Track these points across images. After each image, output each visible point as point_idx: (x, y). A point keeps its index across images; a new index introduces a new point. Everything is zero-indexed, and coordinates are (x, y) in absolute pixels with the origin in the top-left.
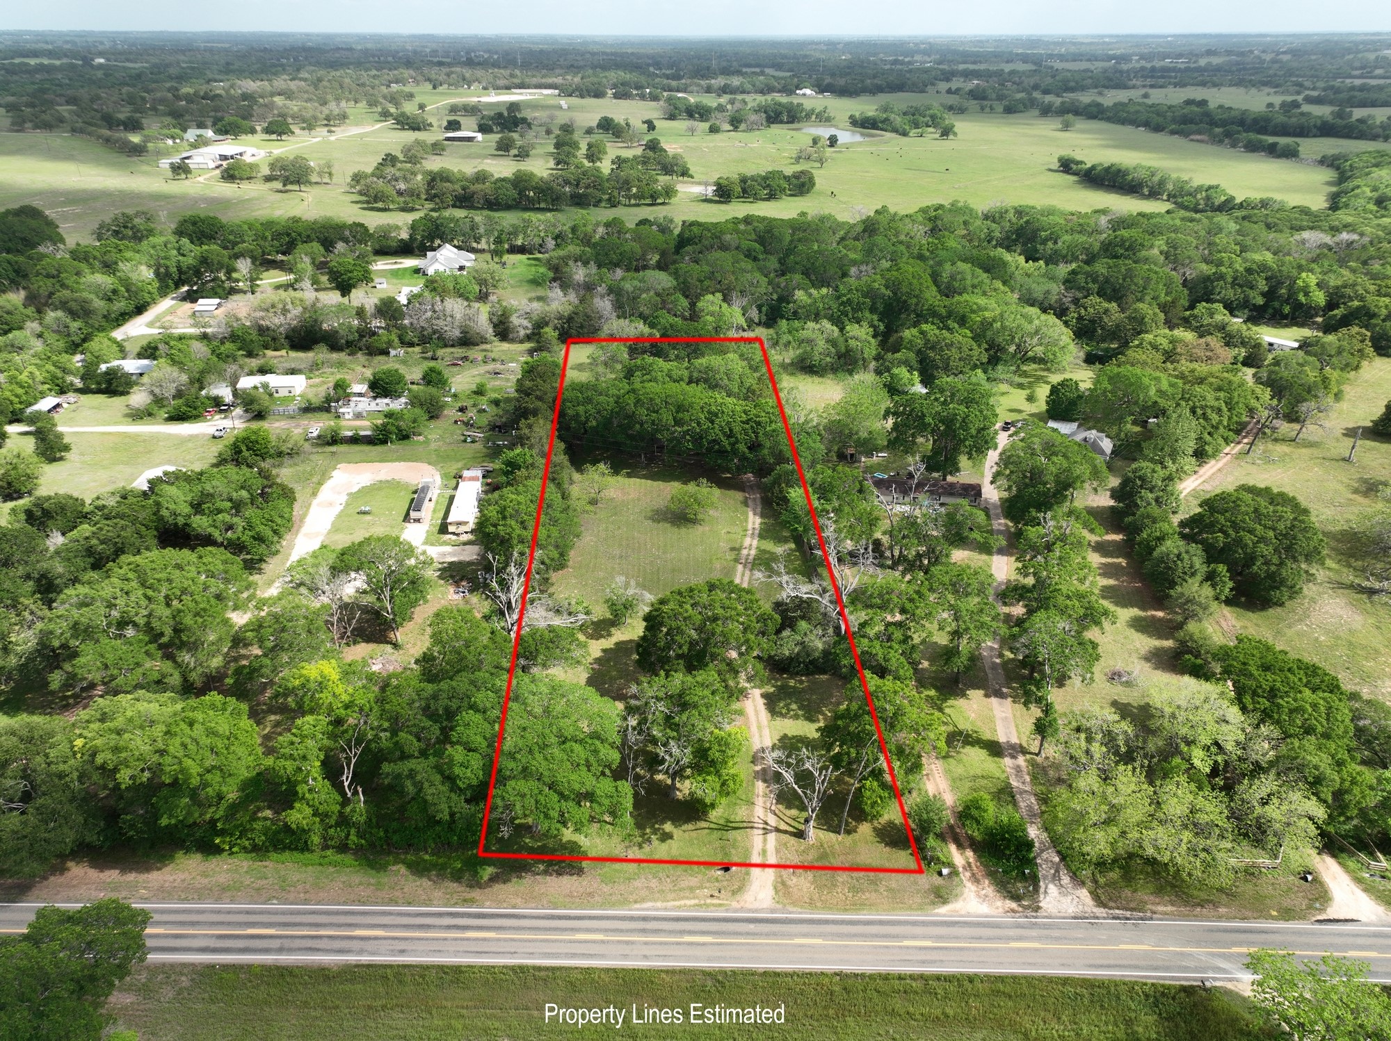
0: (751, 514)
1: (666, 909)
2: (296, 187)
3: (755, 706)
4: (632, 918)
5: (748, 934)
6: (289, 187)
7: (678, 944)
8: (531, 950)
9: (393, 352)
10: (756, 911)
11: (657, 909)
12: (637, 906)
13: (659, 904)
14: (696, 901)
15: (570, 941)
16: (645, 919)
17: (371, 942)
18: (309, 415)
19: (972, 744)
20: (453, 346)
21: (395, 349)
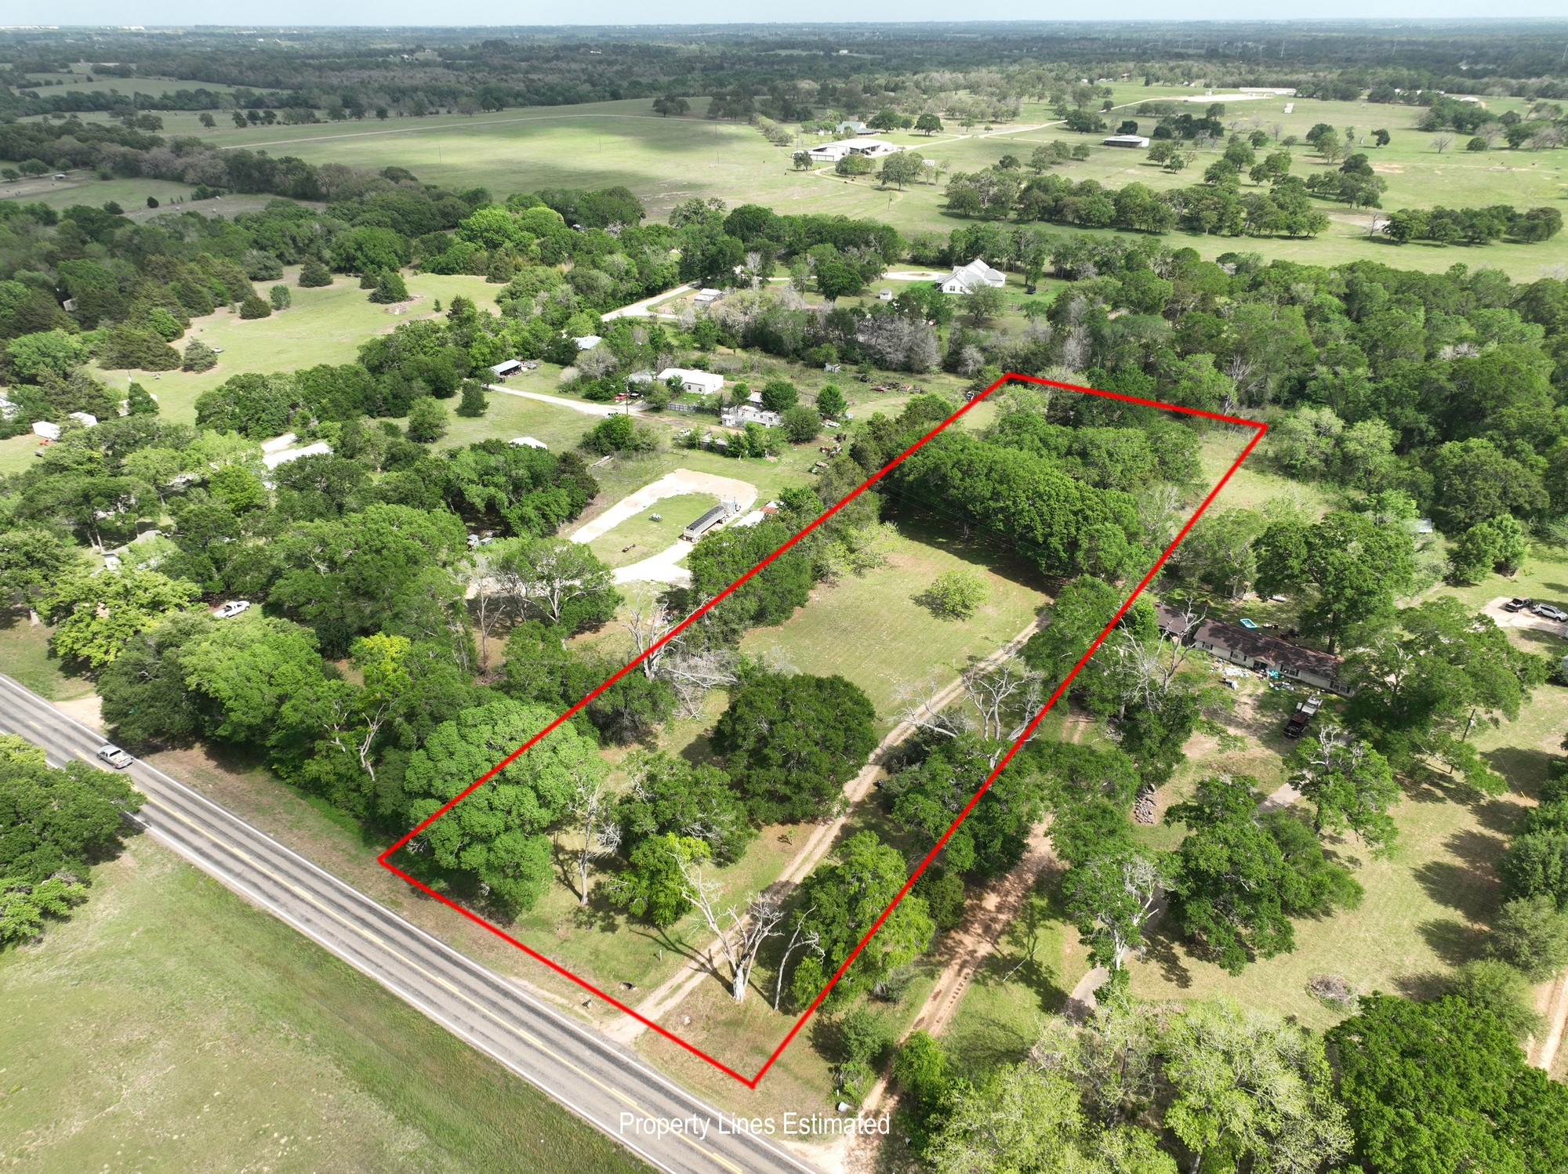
0: (1034, 623)
1: (532, 995)
2: (895, 185)
3: (824, 836)
4: (496, 988)
5: (578, 1059)
6: (889, 184)
7: (510, 1032)
8: (393, 971)
9: (828, 367)
10: (607, 1040)
11: (525, 991)
12: (513, 979)
13: (531, 987)
14: (564, 1001)
15: (430, 981)
16: (506, 994)
17: (298, 902)
18: (699, 416)
19: (1029, 983)
20: (895, 370)
21: (832, 363)
